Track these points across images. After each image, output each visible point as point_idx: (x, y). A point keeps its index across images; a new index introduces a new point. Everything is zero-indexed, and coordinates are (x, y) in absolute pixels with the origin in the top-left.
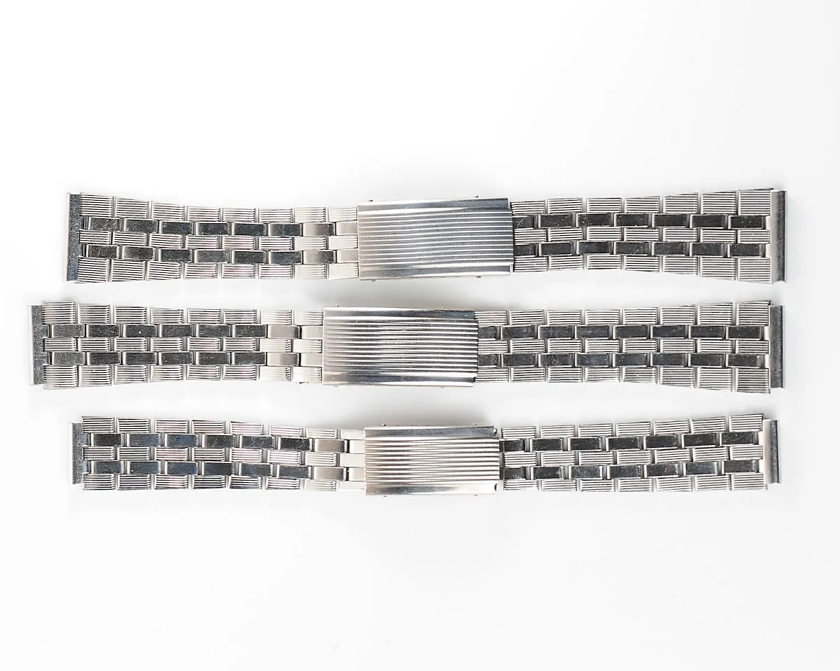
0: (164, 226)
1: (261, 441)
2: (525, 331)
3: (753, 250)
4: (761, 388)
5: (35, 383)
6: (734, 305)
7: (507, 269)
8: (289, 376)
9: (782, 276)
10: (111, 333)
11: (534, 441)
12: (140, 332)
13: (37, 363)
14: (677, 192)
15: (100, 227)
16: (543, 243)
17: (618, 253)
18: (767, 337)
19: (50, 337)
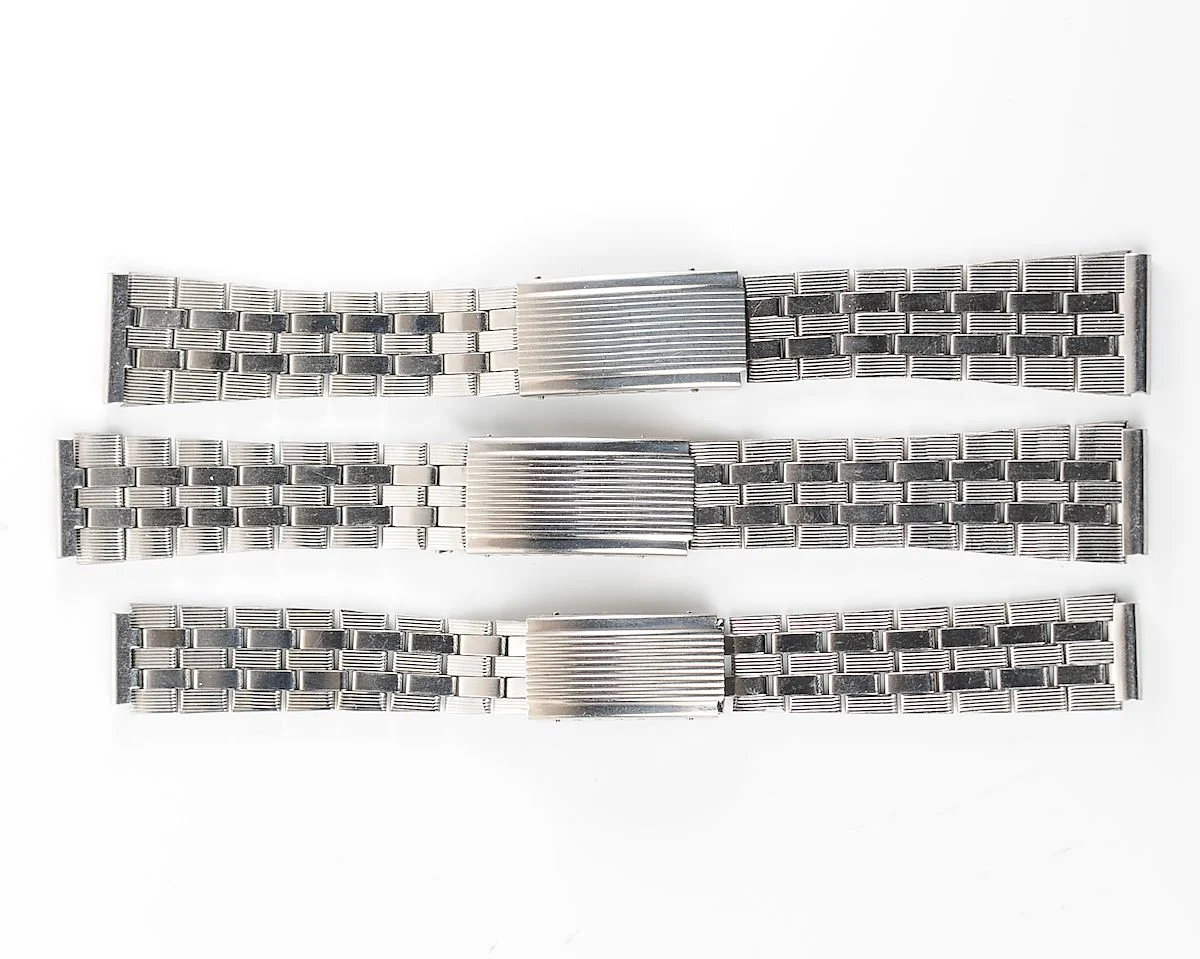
0: (248, 320)
1: (384, 639)
2: (765, 471)
3: (1099, 346)
4: (1111, 555)
5: (64, 555)
6: (1072, 429)
7: (736, 377)
8: (423, 542)
9: (1142, 384)
10: (171, 480)
11: (778, 637)
12: (212, 478)
13: (67, 524)
14: (987, 258)
15: (155, 322)
16: (792, 337)
17: (901, 352)
18: (1120, 477)
19: (86, 486)
